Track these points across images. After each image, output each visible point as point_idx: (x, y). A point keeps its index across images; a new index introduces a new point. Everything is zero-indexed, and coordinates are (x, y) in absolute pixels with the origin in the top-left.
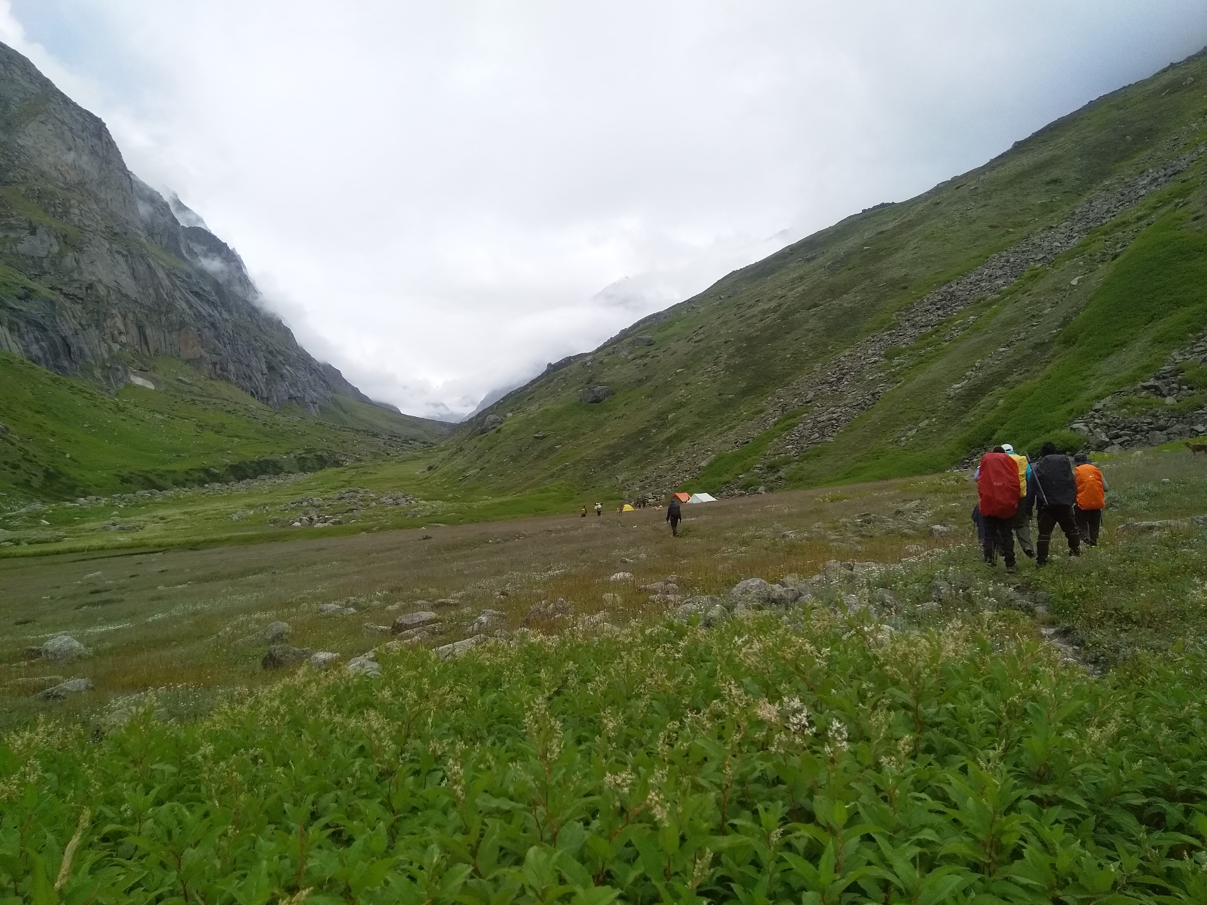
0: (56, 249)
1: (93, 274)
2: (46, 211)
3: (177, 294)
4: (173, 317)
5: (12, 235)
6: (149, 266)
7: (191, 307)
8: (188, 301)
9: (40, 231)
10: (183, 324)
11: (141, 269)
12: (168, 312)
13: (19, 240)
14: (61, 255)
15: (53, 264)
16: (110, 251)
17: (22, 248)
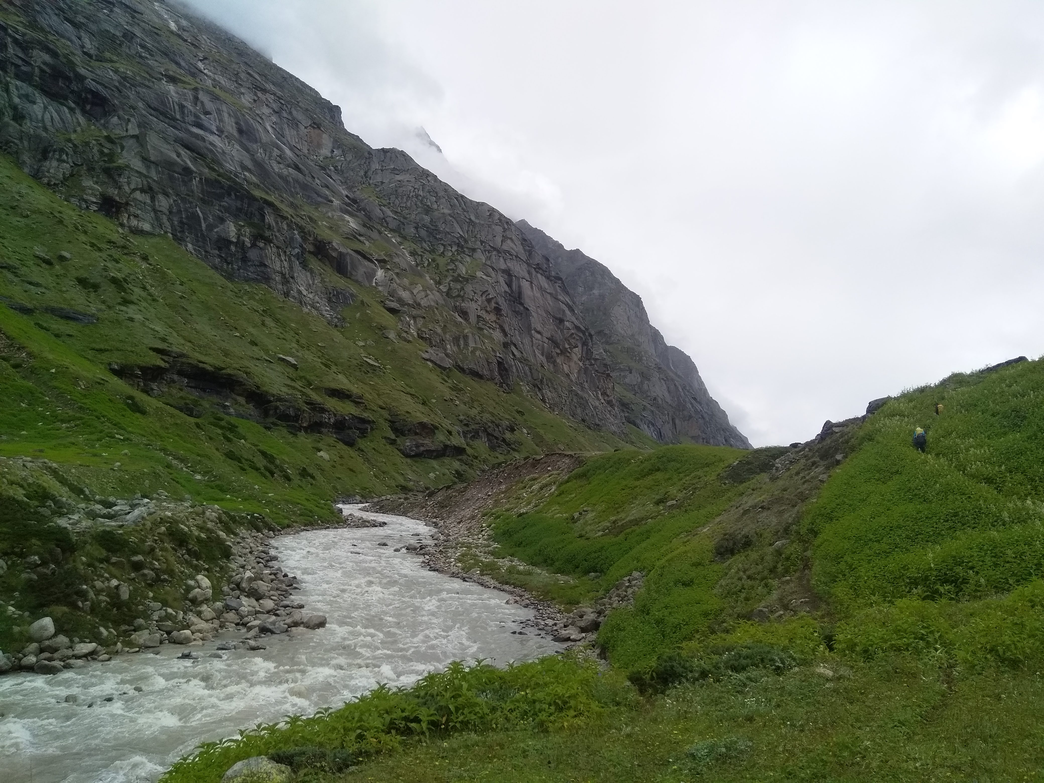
0: (639, 380)
1: (655, 392)
2: (632, 359)
3: (687, 399)
4: (686, 413)
5: (622, 374)
6: (675, 385)
7: (693, 406)
8: (691, 404)
9: (633, 371)
10: (690, 417)
11: (672, 387)
12: (683, 410)
13: (625, 377)
14: (642, 382)
15: (639, 388)
16: (659, 378)
17: (627, 380)
